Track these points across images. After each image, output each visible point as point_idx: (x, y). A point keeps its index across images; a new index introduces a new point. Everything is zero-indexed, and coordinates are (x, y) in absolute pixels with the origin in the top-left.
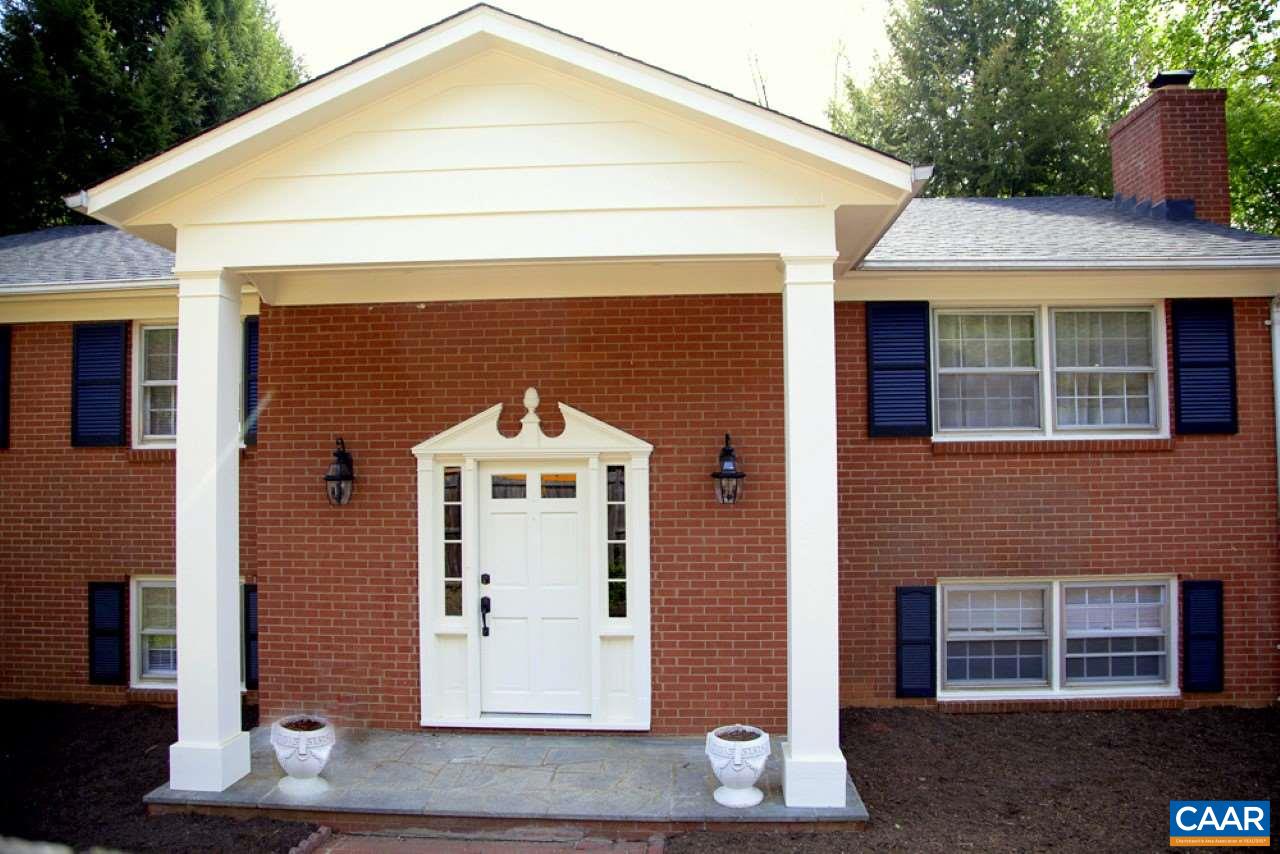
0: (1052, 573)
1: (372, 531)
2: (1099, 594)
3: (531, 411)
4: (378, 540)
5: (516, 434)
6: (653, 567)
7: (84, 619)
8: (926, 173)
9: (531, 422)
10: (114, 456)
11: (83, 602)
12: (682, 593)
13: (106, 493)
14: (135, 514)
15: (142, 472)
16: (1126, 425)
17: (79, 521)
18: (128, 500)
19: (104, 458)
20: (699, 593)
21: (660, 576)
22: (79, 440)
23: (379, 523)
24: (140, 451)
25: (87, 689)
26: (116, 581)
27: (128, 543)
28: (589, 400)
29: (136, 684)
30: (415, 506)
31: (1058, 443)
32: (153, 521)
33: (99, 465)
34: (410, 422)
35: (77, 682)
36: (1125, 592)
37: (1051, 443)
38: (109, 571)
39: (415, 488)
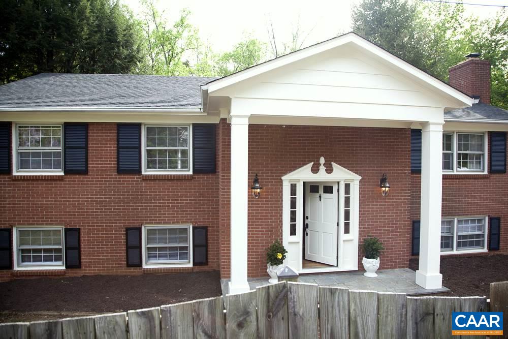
0: (454, 215)
1: (266, 207)
2: (466, 221)
3: (322, 165)
4: (268, 210)
5: (317, 173)
6: (360, 217)
7: (123, 242)
8: (477, 101)
9: (322, 169)
10: (136, 178)
11: (122, 236)
12: (368, 225)
13: (132, 192)
14: (145, 200)
15: (148, 184)
16: (475, 170)
17: (120, 203)
18: (142, 195)
19: (131, 178)
20: (373, 225)
21: (361, 220)
22: (120, 171)
23: (268, 204)
24: (146, 176)
25: (125, 269)
26: (137, 227)
27: (143, 212)
28: (341, 161)
29: (145, 266)
30: (282, 197)
31: (458, 175)
32: (154, 203)
33: (129, 181)
34: (279, 168)
35: (121, 267)
36: (473, 221)
37: (455, 175)
38: (134, 223)
39: (282, 191)
